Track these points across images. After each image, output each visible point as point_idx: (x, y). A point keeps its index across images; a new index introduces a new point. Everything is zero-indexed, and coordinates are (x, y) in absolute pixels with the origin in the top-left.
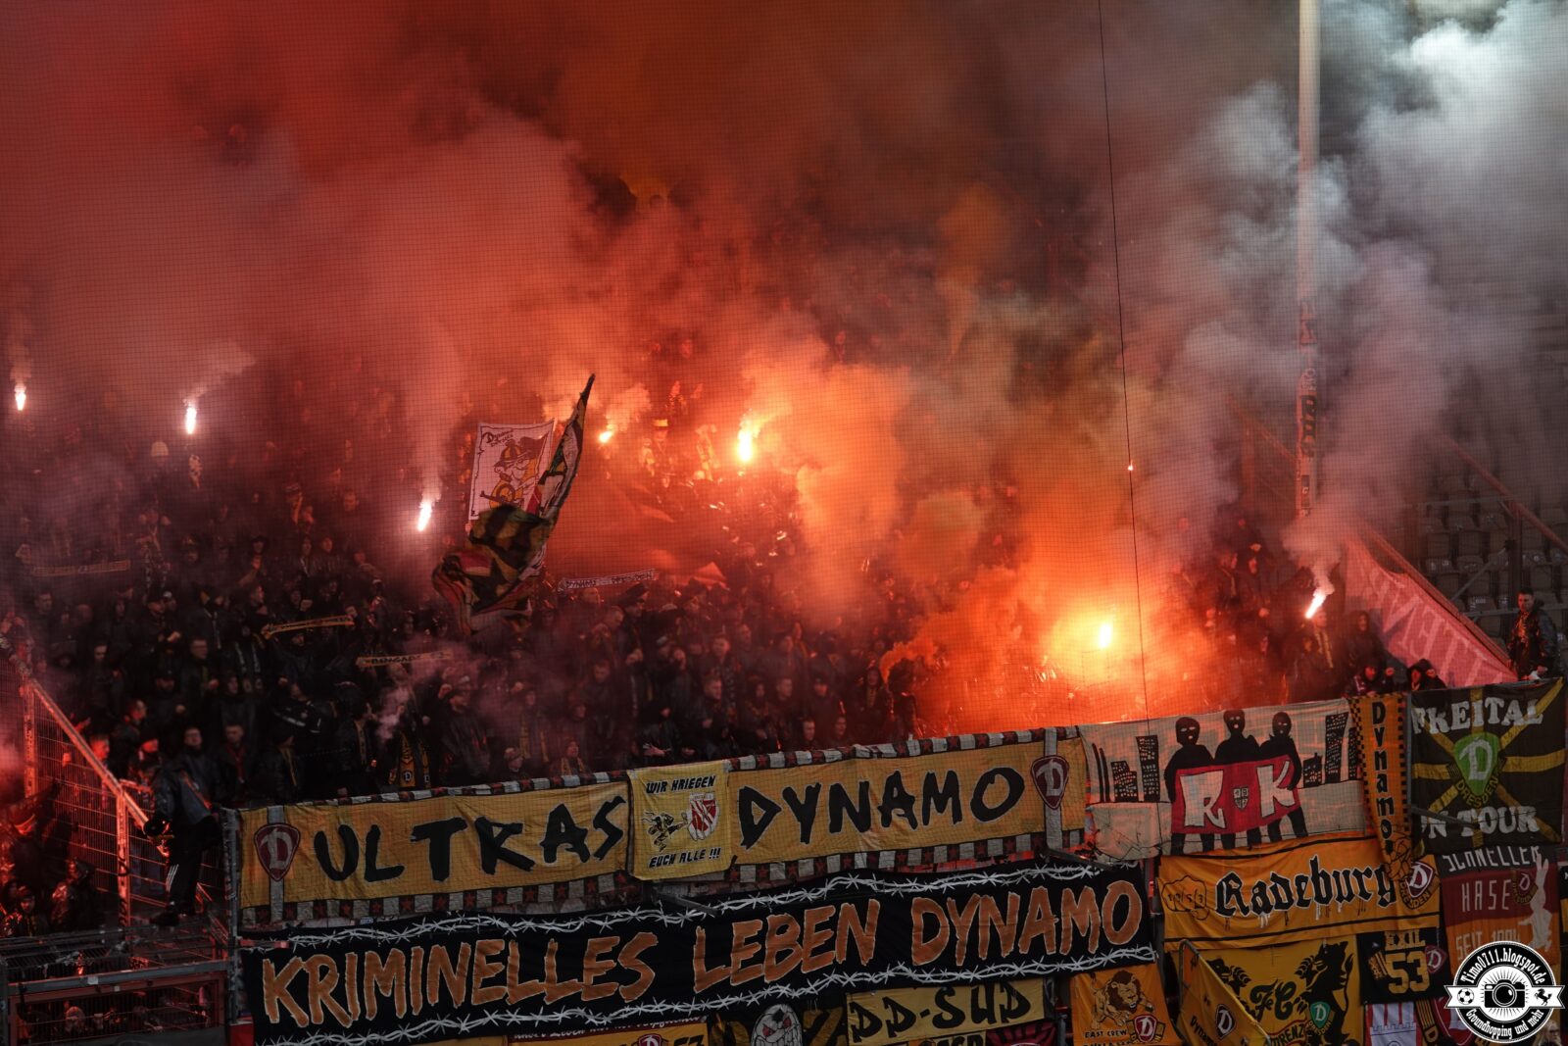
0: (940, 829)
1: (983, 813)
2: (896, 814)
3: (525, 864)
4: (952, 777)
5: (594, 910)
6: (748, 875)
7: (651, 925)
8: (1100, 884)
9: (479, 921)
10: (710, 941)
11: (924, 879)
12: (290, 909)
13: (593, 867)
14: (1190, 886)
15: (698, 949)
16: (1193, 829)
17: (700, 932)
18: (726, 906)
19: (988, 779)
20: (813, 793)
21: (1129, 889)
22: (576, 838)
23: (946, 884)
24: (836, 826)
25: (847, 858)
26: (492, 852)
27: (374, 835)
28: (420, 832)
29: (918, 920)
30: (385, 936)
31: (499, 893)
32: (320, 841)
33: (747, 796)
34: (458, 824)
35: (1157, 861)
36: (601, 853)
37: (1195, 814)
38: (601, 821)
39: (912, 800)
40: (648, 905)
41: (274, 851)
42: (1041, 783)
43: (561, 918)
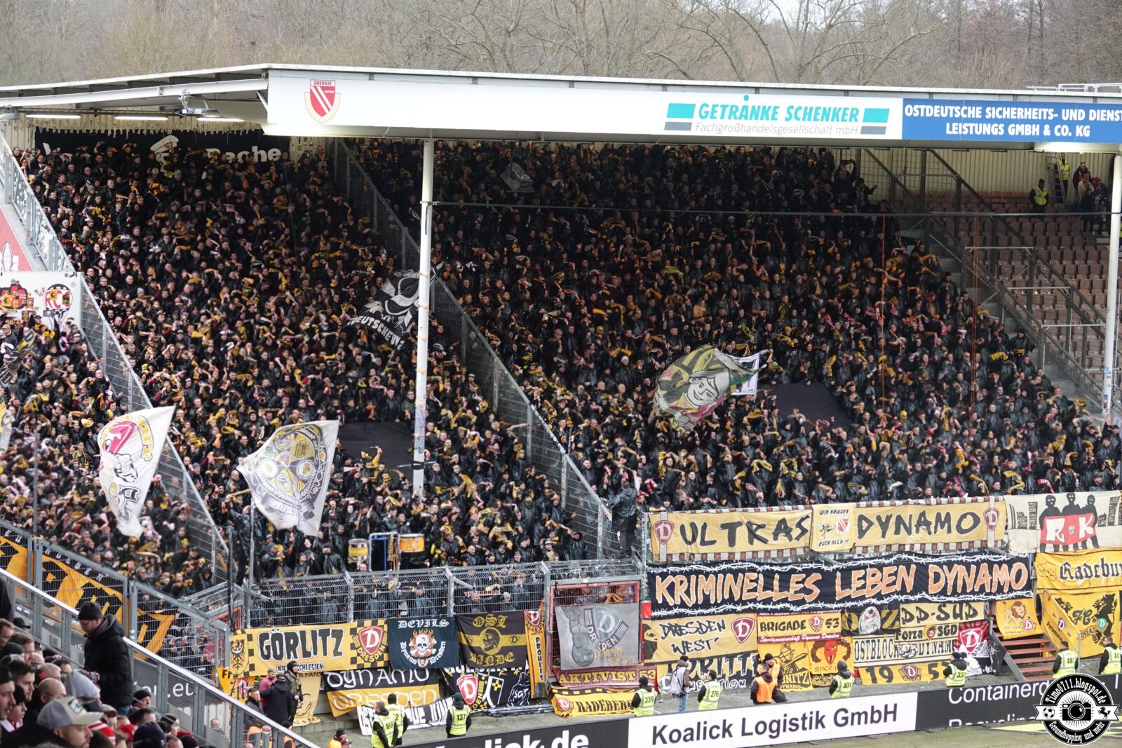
0: (941, 536)
1: (961, 531)
2: (923, 528)
3: (765, 541)
4: (948, 515)
5: (796, 563)
6: (859, 550)
7: (819, 570)
8: (1010, 563)
9: (746, 565)
10: (842, 579)
11: (933, 557)
12: (670, 555)
13: (794, 544)
14: (1048, 567)
15: (838, 581)
16: (1050, 542)
17: (838, 574)
18: (850, 564)
19: (964, 516)
20: (888, 518)
21: (1021, 566)
22: (788, 532)
23: (943, 559)
24: (897, 532)
25: (902, 546)
26: (753, 535)
27: (705, 526)
28: (724, 526)
29: (931, 575)
30: (708, 569)
31: (755, 553)
32: (682, 528)
33: (861, 518)
34: (740, 524)
35: (1035, 555)
36: (798, 538)
37: (1051, 536)
38: (799, 525)
39: (930, 523)
40: (818, 562)
41: (662, 532)
42: (987, 520)
43: (781, 565)
